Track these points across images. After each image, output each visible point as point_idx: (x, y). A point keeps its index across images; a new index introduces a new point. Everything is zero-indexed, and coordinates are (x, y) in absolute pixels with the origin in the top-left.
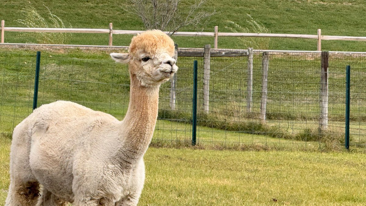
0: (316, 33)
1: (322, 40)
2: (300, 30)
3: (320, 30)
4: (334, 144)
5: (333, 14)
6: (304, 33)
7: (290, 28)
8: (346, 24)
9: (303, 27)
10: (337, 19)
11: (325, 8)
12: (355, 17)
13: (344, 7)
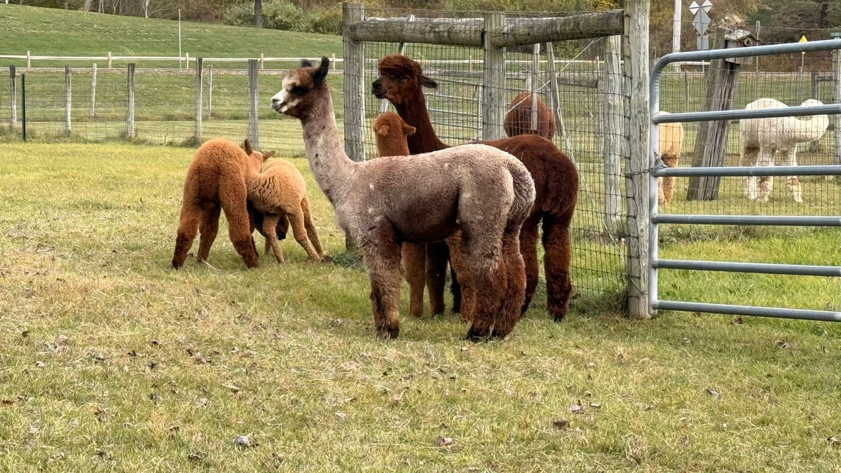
0: (26, 54)
1: (31, 60)
2: (16, 52)
3: (29, 52)
4: (13, 136)
5: (41, 40)
6: (19, 55)
7: (7, 51)
8: (54, 48)
9: (18, 50)
10: (45, 43)
11: (36, 35)
12: (60, 42)
13: (52, 34)
